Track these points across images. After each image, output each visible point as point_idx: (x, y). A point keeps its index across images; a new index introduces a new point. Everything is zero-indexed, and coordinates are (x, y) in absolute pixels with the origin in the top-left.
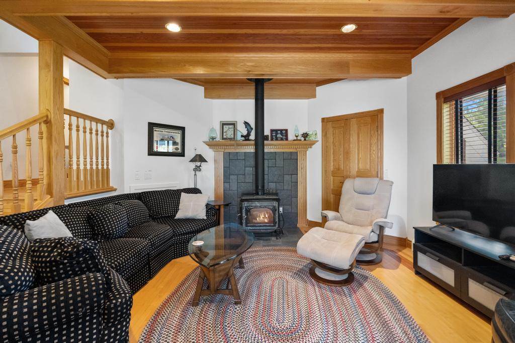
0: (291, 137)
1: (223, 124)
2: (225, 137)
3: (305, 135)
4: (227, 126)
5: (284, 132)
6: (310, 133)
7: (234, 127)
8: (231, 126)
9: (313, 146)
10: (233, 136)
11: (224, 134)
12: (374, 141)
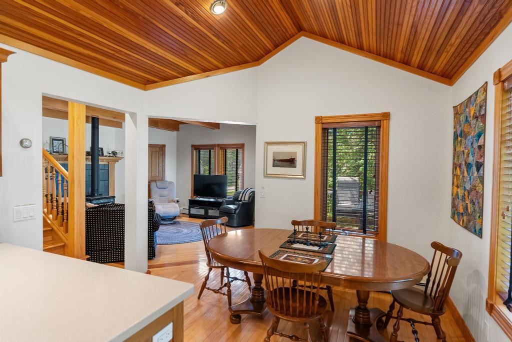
0: (105, 153)
1: (53, 140)
2: (55, 150)
3: (114, 153)
4: (57, 142)
5: (100, 149)
6: (117, 152)
7: (63, 143)
8: (60, 142)
9: (119, 161)
10: (62, 150)
11: (54, 148)
12: (161, 161)
